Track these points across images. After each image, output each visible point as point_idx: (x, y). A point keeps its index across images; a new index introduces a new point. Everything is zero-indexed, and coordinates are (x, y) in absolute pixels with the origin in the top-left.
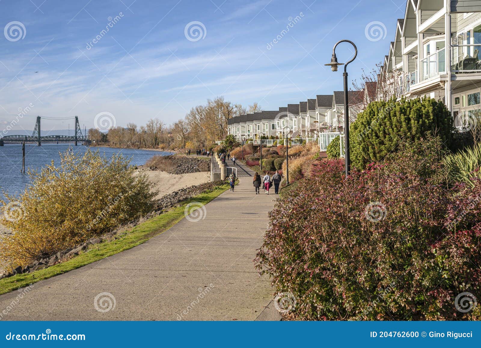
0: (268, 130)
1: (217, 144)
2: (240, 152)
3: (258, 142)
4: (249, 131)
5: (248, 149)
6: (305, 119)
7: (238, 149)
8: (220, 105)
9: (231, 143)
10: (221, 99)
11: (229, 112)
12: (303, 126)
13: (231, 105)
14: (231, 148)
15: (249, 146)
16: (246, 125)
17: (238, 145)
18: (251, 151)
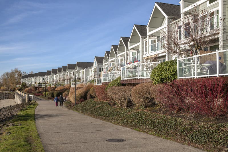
0: (41, 80)
1: (17, 87)
2: (29, 90)
3: (37, 86)
4: (32, 81)
5: (33, 89)
6: (60, 75)
7: (28, 88)
8: (17, 71)
9: (24, 86)
10: (17, 69)
11: (21, 75)
12: (59, 78)
13: (21, 72)
14: (24, 88)
15: (33, 87)
16: (31, 79)
17: (27, 87)
18: (35, 89)
